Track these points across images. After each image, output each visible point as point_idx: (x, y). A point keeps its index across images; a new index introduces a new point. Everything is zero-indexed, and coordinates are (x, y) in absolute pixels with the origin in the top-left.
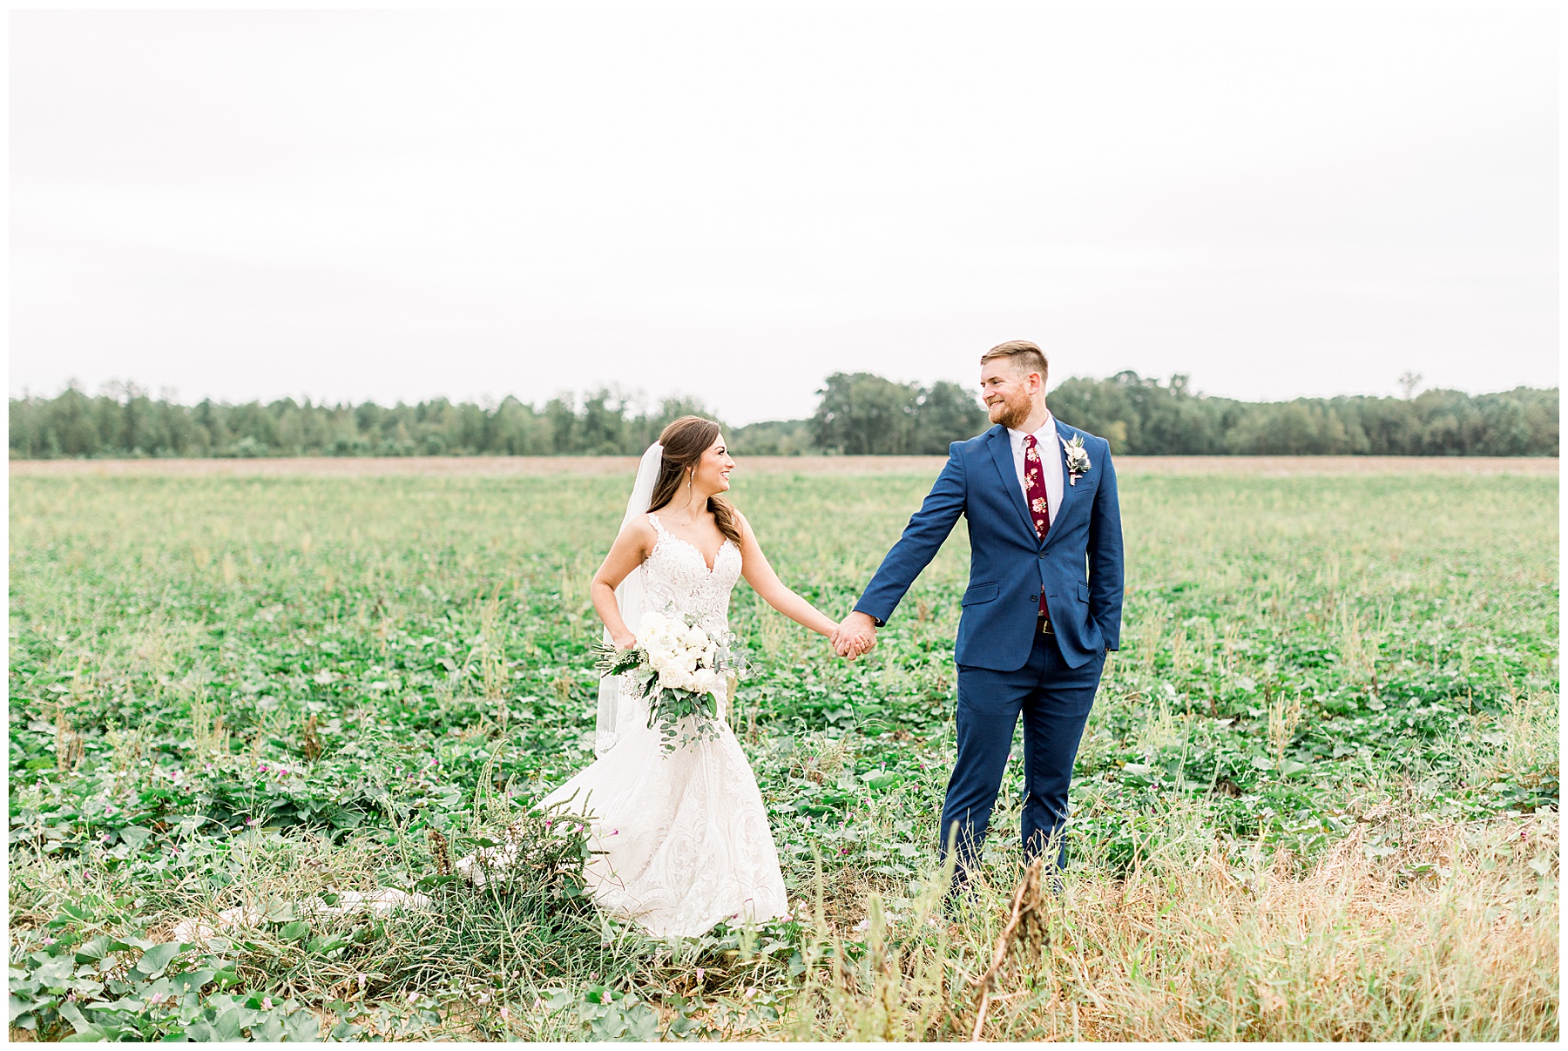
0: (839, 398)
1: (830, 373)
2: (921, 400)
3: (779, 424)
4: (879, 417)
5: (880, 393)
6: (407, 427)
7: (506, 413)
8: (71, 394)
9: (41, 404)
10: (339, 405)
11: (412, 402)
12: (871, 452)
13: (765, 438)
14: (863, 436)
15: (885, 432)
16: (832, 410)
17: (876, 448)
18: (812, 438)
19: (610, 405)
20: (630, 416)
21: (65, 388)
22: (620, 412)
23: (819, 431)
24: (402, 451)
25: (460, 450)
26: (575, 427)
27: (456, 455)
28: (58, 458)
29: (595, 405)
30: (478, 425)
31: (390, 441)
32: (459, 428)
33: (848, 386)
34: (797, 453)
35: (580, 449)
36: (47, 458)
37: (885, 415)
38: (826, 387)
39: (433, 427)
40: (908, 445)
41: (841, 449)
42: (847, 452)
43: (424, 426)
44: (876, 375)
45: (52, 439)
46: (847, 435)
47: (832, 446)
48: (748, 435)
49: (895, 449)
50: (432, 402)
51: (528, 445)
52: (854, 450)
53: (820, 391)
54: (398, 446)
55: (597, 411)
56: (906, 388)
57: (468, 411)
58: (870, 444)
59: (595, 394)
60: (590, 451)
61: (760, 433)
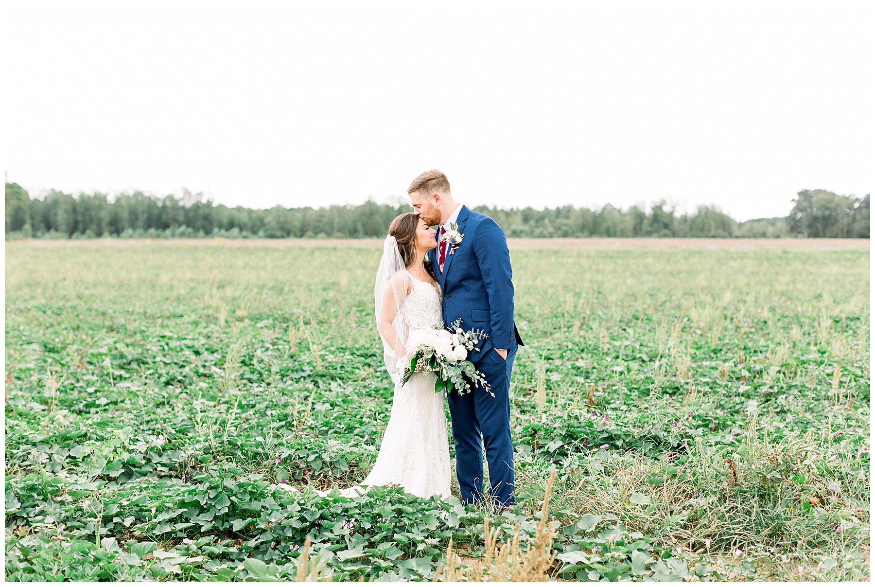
0: (805, 204)
1: (800, 190)
2: (857, 205)
3: (768, 220)
4: (830, 216)
5: (831, 201)
6: (550, 221)
7: (606, 213)
8: (369, 204)
9: (353, 209)
10: (512, 209)
11: (553, 207)
12: (824, 236)
13: (758, 228)
14: (820, 227)
15: (833, 224)
16: (801, 210)
17: (827, 234)
18: (788, 228)
19: (666, 209)
20: (678, 215)
21: (367, 200)
22: (672, 213)
23: (792, 223)
24: (547, 235)
25: (580, 234)
26: (646, 222)
27: (577, 237)
28: (362, 238)
29: (657, 209)
30: (590, 219)
31: (541, 229)
32: (579, 222)
33: (811, 197)
34: (778, 237)
35: (649, 234)
36: (358, 238)
37: (834, 214)
38: (797, 198)
39: (565, 221)
40: (848, 232)
41: (806, 234)
42: (809, 236)
43: (560, 221)
44: (829, 190)
45: (360, 227)
46: (810, 226)
47: (800, 233)
48: (748, 226)
49: (840, 234)
50: (564, 207)
51: (619, 232)
52: (815, 235)
53: (793, 200)
54: (545, 232)
55: (659, 212)
56: (847, 198)
57: (585, 212)
58: (824, 231)
59: (658, 202)
60: (655, 235)
61: (756, 225)
